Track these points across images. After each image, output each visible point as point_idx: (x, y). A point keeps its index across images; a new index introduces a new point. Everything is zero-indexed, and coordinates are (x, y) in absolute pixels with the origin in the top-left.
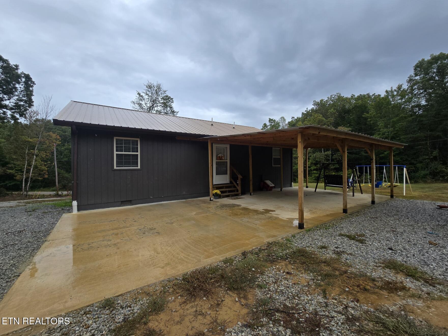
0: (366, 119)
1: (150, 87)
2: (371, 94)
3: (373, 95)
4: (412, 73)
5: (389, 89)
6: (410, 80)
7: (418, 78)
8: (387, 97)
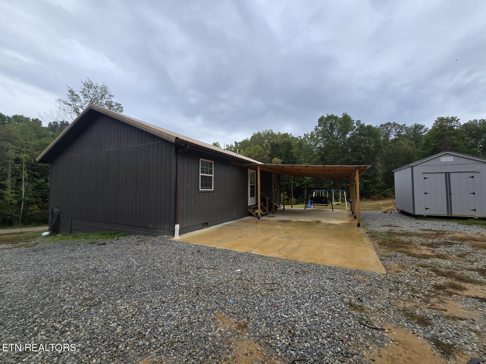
0: (292, 153)
1: (89, 86)
2: (289, 134)
3: (290, 135)
4: (317, 124)
5: (306, 134)
6: (316, 129)
7: (319, 128)
8: (304, 139)
